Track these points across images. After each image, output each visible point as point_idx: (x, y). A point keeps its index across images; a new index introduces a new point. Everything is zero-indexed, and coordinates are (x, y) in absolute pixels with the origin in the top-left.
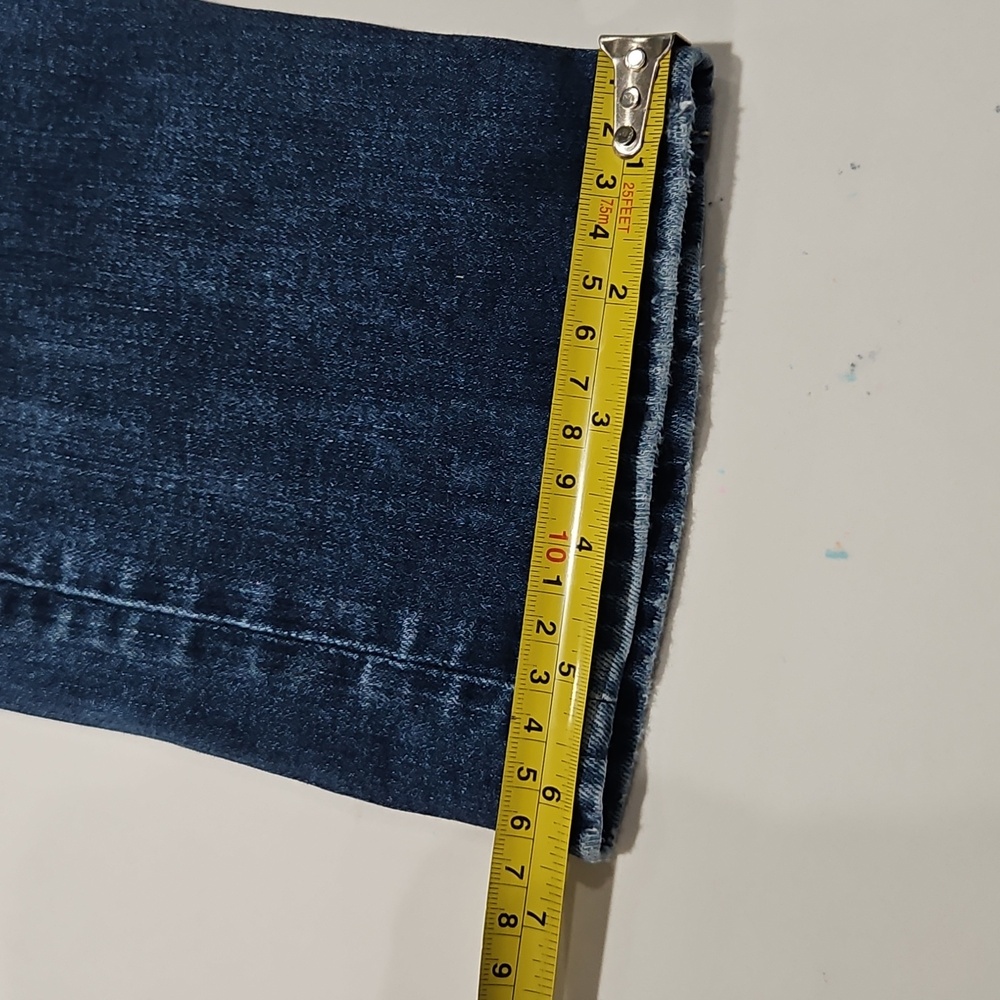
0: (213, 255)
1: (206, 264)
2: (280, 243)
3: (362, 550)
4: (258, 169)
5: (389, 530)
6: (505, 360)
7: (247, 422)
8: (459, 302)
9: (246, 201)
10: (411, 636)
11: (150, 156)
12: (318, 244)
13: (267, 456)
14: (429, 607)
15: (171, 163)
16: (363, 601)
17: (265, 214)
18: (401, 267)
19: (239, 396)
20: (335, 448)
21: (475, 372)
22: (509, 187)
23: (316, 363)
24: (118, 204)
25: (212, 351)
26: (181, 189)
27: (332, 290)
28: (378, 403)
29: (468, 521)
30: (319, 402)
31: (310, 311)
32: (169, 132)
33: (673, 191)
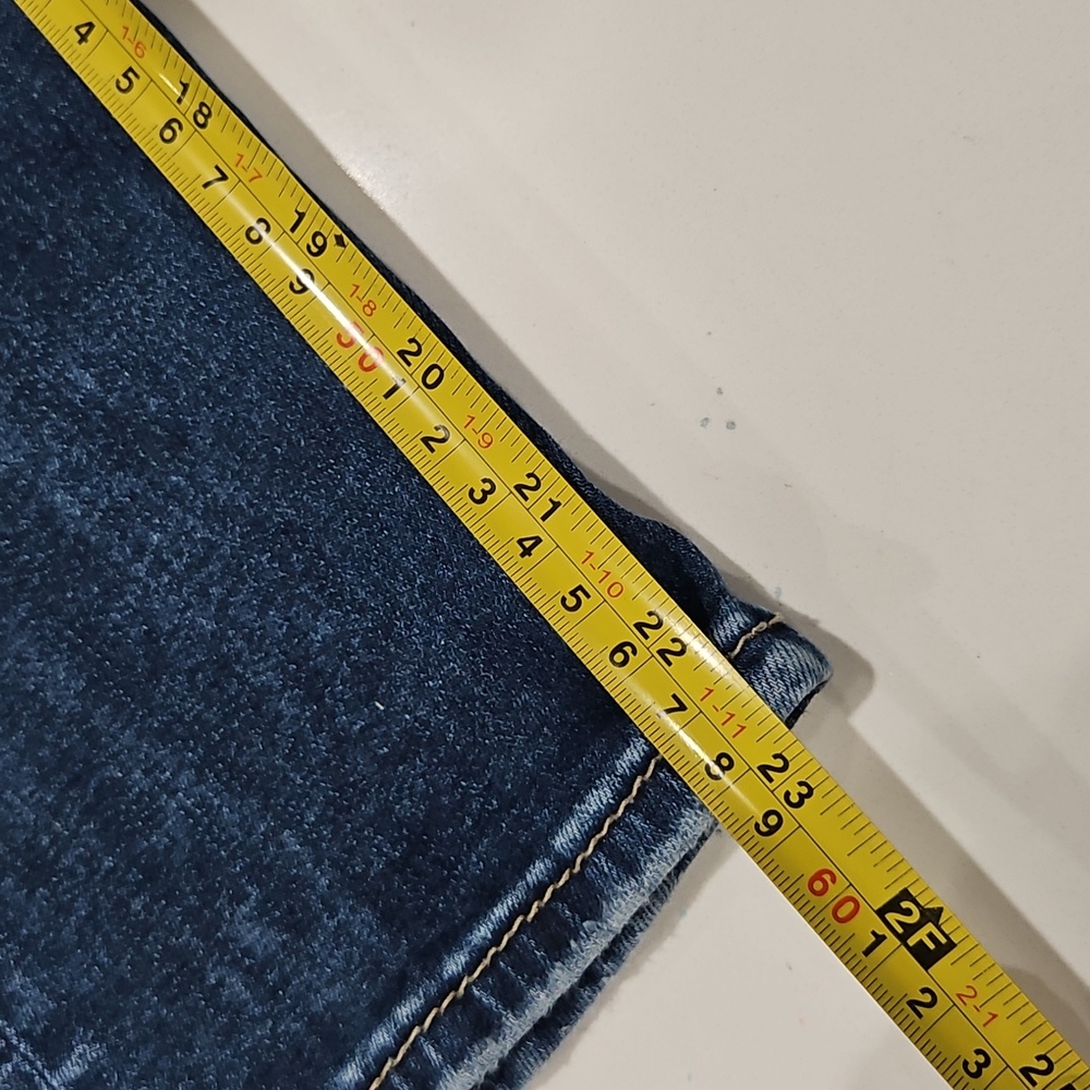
0: (98, 474)
1: (84, 479)
2: (191, 510)
3: (79, 931)
4: (212, 409)
5: (122, 933)
6: (376, 834)
7: (33, 687)
8: (362, 730)
9: (178, 436)
10: (76, 1068)
11: (87, 306)
12: (237, 542)
13: (35, 741)
14: (119, 1047)
15: (108, 335)
16: (46, 991)
17: (192, 464)
18: (318, 641)
19: (41, 652)
20: (120, 787)
21: (333, 820)
22: (497, 653)
23: (154, 674)
24: (17, 334)
25: (36, 581)
26: (102, 374)
27: (223, 605)
28: (200, 772)
29: (220, 983)
30: (131, 721)
31: (183, 611)
32: (126, 294)
33: (687, 823)
